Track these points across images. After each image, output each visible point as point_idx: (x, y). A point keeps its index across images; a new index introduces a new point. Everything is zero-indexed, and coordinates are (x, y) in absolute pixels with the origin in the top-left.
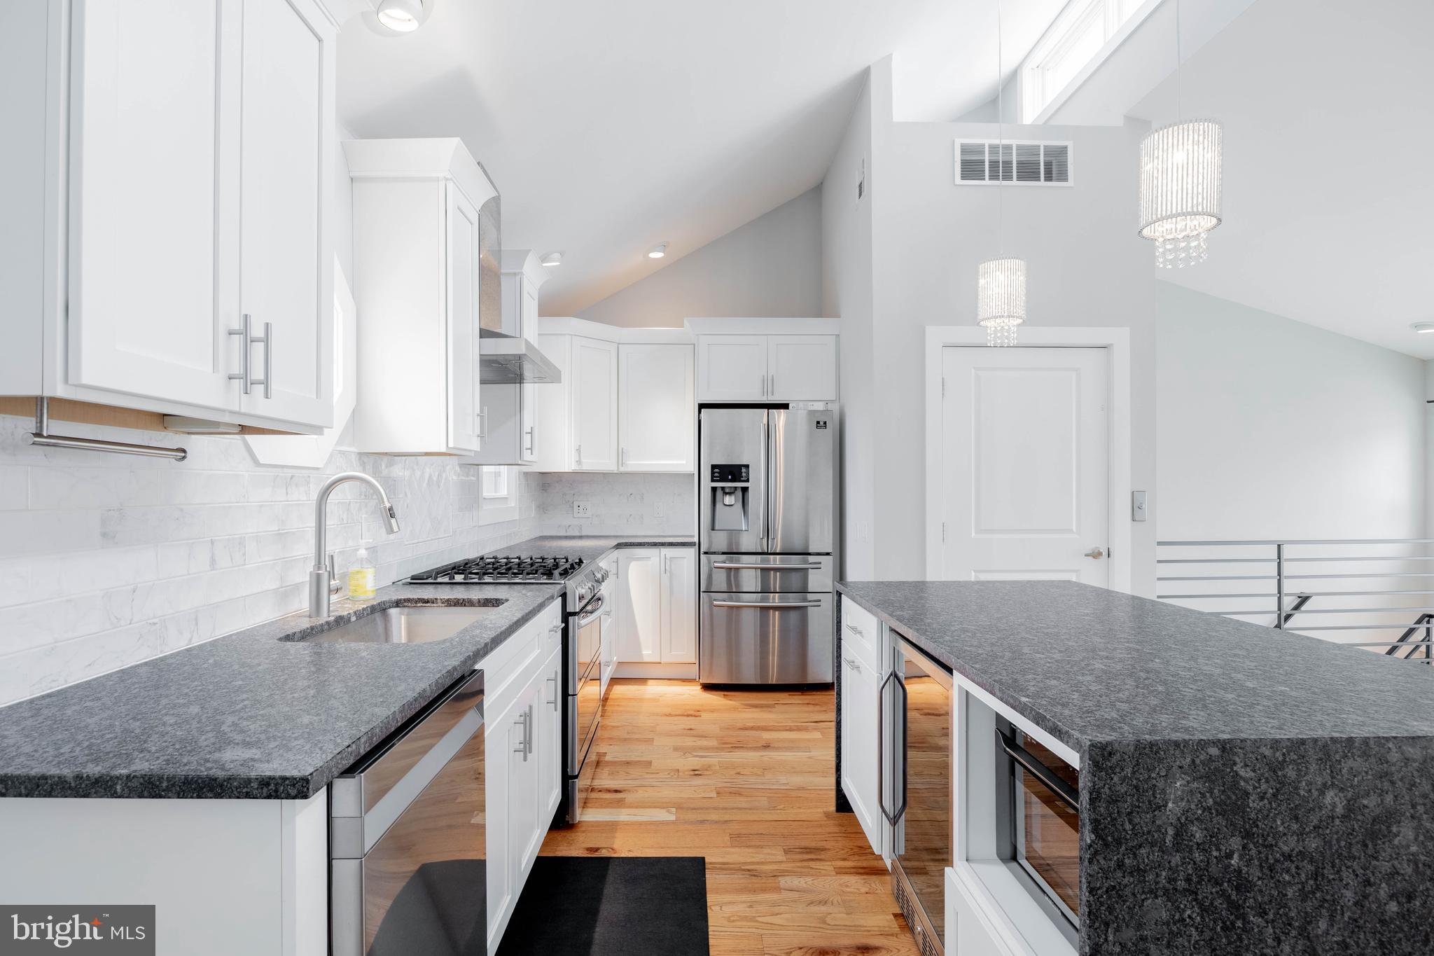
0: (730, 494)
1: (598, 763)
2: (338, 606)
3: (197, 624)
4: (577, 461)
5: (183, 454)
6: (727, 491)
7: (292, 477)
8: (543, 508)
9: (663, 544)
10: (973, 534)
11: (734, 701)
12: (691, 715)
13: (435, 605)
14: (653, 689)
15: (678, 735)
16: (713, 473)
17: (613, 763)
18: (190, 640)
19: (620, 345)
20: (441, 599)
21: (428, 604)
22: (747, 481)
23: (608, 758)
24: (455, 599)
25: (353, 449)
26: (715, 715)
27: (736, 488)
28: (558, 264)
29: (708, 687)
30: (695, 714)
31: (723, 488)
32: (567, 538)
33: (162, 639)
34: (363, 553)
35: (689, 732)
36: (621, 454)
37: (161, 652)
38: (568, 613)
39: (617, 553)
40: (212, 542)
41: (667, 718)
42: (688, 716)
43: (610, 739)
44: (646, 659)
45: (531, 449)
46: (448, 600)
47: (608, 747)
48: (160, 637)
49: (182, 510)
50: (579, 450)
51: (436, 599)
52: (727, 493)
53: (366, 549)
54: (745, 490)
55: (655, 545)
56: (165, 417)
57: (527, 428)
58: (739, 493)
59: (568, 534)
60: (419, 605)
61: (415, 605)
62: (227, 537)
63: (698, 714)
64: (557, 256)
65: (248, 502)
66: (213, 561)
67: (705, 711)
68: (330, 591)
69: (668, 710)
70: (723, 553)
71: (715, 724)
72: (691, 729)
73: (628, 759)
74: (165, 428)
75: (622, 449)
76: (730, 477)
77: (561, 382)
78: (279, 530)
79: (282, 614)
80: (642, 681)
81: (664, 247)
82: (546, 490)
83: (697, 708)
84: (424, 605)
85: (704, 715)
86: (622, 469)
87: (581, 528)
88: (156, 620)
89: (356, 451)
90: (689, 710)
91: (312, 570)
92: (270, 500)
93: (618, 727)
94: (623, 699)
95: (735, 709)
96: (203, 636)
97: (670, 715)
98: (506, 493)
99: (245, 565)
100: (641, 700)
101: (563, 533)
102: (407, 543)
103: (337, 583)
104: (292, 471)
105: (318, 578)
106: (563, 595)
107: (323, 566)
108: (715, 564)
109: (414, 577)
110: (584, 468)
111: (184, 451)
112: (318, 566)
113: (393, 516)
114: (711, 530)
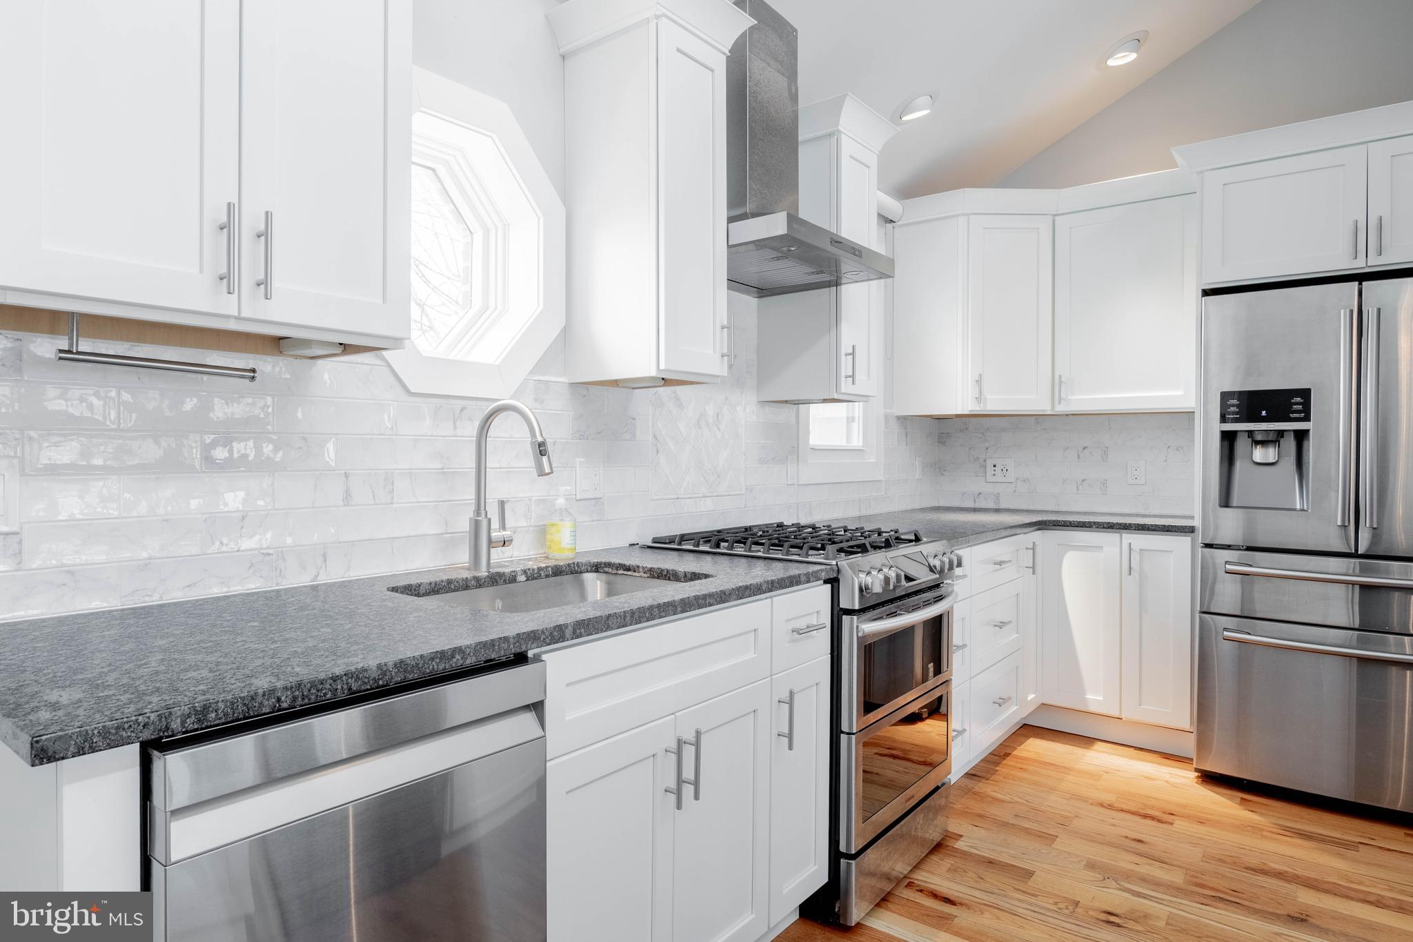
0: (1263, 443)
1: (938, 847)
2: (504, 560)
3: (325, 561)
4: (977, 398)
5: (252, 374)
6: (1259, 437)
7: (463, 409)
8: (937, 468)
9: (1126, 527)
11: (1262, 814)
12: (1153, 818)
13: (636, 574)
14: (1098, 758)
15: (1110, 844)
16: (1223, 406)
17: (965, 855)
18: (316, 577)
19: (1057, 218)
20: (643, 568)
21: (630, 573)
22: (1307, 418)
23: (960, 845)
24: (659, 569)
25: (563, 379)
26: (1202, 830)
27: (1281, 433)
29: (1210, 778)
30: (1161, 816)
31: (1250, 433)
32: (975, 510)
33: (279, 571)
34: (561, 502)
35: (1135, 845)
36: (1056, 385)
37: (277, 584)
38: (841, 609)
39: (1037, 536)
40: (346, 475)
41: (1103, 810)
42: (1145, 816)
43: (980, 816)
44: (1093, 709)
45: (853, 376)
46: (651, 570)
47: (970, 827)
48: (276, 569)
49: (305, 439)
50: (979, 382)
51: (638, 567)
52: (1257, 443)
53: (566, 499)
54: (1301, 436)
55: (1110, 527)
56: (281, 341)
57: (845, 347)
58: (1289, 444)
59: (978, 505)
60: (620, 572)
61: (616, 572)
62: (368, 471)
63: (1170, 818)
64: (924, 100)
65: (396, 435)
66: (347, 496)
67: (1184, 816)
68: (490, 542)
69: (1108, 798)
70: (1248, 549)
71: (1195, 845)
72: (1140, 841)
73: (993, 856)
74: (281, 352)
75: (1060, 377)
76: (1264, 413)
78: (443, 469)
79: (448, 564)
80: (1087, 741)
81: (1137, 43)
82: (944, 443)
83: (1172, 808)
84: (625, 573)
85: (1180, 824)
86: (1060, 408)
87: (997, 496)
88: (270, 551)
89: (567, 381)
90: (1153, 808)
91: (472, 516)
92: (430, 434)
93: (1003, 801)
94: (1035, 761)
95: (1255, 830)
96: (334, 574)
97: (1110, 807)
98: (861, 444)
99: (392, 503)
100: (1067, 770)
101: (970, 504)
102: (655, 497)
103: (507, 533)
104: (462, 402)
105: (476, 525)
106: (834, 582)
107: (483, 512)
108: (1228, 567)
109: (655, 541)
110: (988, 408)
111: (254, 371)
112: (478, 512)
113: (542, 453)
114: (1221, 506)
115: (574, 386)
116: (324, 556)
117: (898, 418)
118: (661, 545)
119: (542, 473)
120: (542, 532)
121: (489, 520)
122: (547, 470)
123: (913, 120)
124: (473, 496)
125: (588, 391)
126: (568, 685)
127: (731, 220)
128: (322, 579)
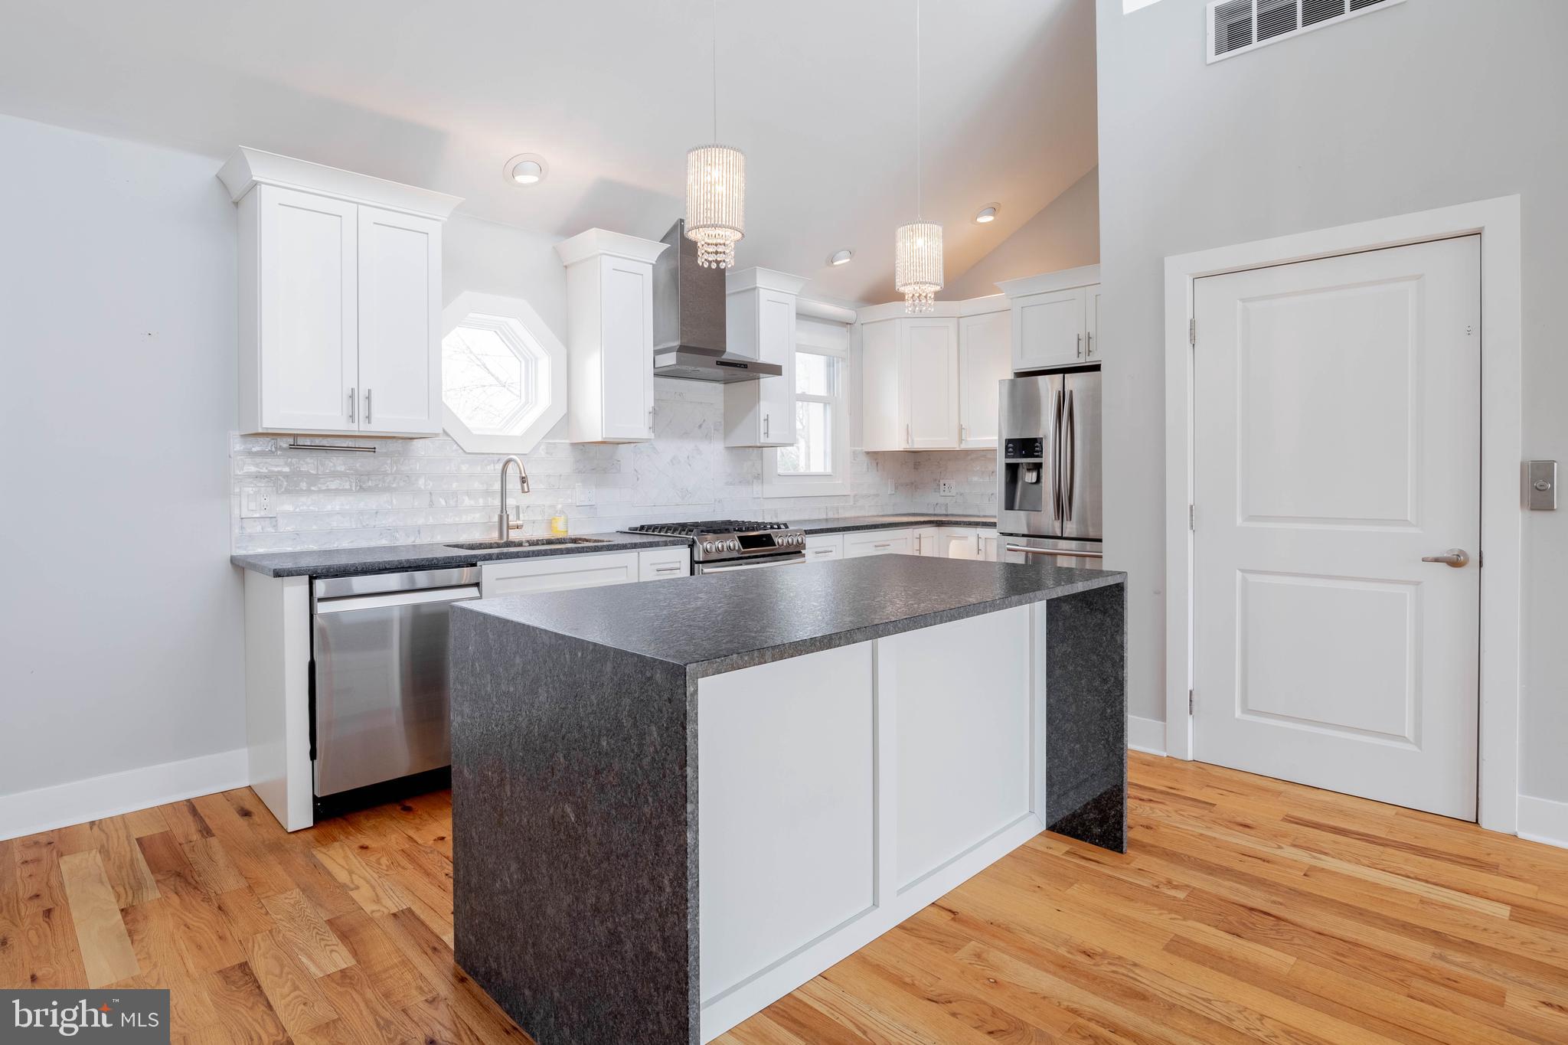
0: (1028, 470)
2: (517, 535)
5: (374, 450)
7: (497, 460)
8: (914, 486)
9: (977, 524)
10: (1239, 521)
16: (1007, 448)
22: (1040, 456)
25: (565, 441)
27: (1032, 464)
28: (848, 260)
36: (961, 431)
40: (431, 493)
45: (767, 433)
54: (1039, 466)
55: (971, 524)
58: (1035, 469)
62: (443, 491)
66: (431, 502)
68: (509, 527)
70: (1024, 536)
75: (963, 425)
77: (781, 375)
78: (484, 490)
79: (484, 535)
81: (994, 210)
82: (917, 469)
86: (964, 446)
89: (568, 441)
91: (499, 513)
99: (457, 507)
103: (519, 523)
104: (498, 456)
105: (501, 517)
106: (692, 546)
107: (504, 511)
108: (1008, 546)
109: (630, 529)
110: (915, 447)
111: (375, 448)
112: (502, 512)
113: (523, 482)
114: (1006, 509)
115: (573, 445)
116: (419, 531)
117: (868, 453)
118: (633, 531)
119: (523, 492)
120: (550, 522)
121: (508, 515)
122: (526, 490)
123: (839, 265)
124: (500, 504)
125: (583, 448)
126: (497, 579)
127: (657, 352)
128: (418, 542)
